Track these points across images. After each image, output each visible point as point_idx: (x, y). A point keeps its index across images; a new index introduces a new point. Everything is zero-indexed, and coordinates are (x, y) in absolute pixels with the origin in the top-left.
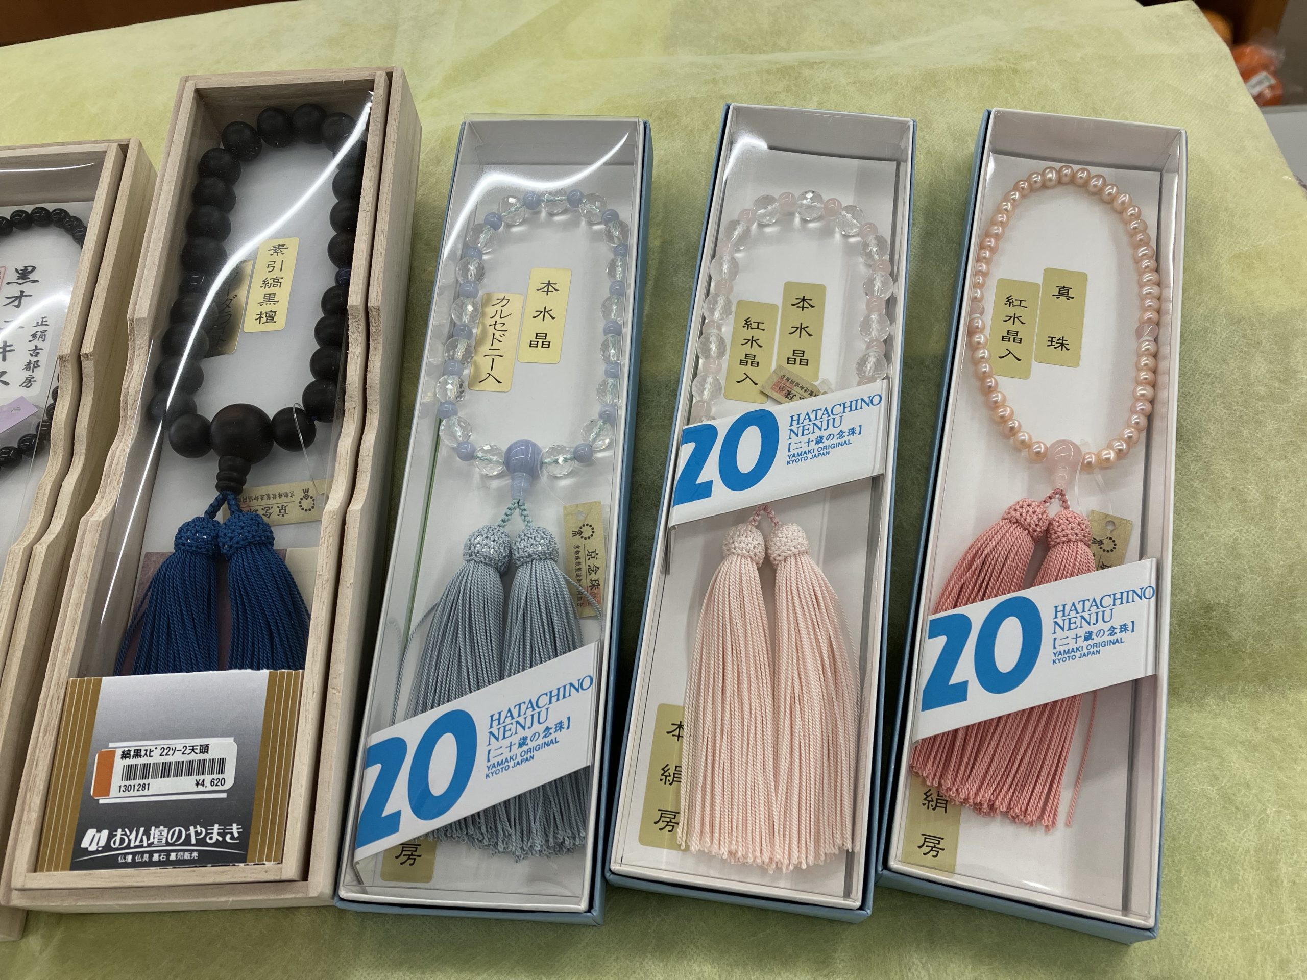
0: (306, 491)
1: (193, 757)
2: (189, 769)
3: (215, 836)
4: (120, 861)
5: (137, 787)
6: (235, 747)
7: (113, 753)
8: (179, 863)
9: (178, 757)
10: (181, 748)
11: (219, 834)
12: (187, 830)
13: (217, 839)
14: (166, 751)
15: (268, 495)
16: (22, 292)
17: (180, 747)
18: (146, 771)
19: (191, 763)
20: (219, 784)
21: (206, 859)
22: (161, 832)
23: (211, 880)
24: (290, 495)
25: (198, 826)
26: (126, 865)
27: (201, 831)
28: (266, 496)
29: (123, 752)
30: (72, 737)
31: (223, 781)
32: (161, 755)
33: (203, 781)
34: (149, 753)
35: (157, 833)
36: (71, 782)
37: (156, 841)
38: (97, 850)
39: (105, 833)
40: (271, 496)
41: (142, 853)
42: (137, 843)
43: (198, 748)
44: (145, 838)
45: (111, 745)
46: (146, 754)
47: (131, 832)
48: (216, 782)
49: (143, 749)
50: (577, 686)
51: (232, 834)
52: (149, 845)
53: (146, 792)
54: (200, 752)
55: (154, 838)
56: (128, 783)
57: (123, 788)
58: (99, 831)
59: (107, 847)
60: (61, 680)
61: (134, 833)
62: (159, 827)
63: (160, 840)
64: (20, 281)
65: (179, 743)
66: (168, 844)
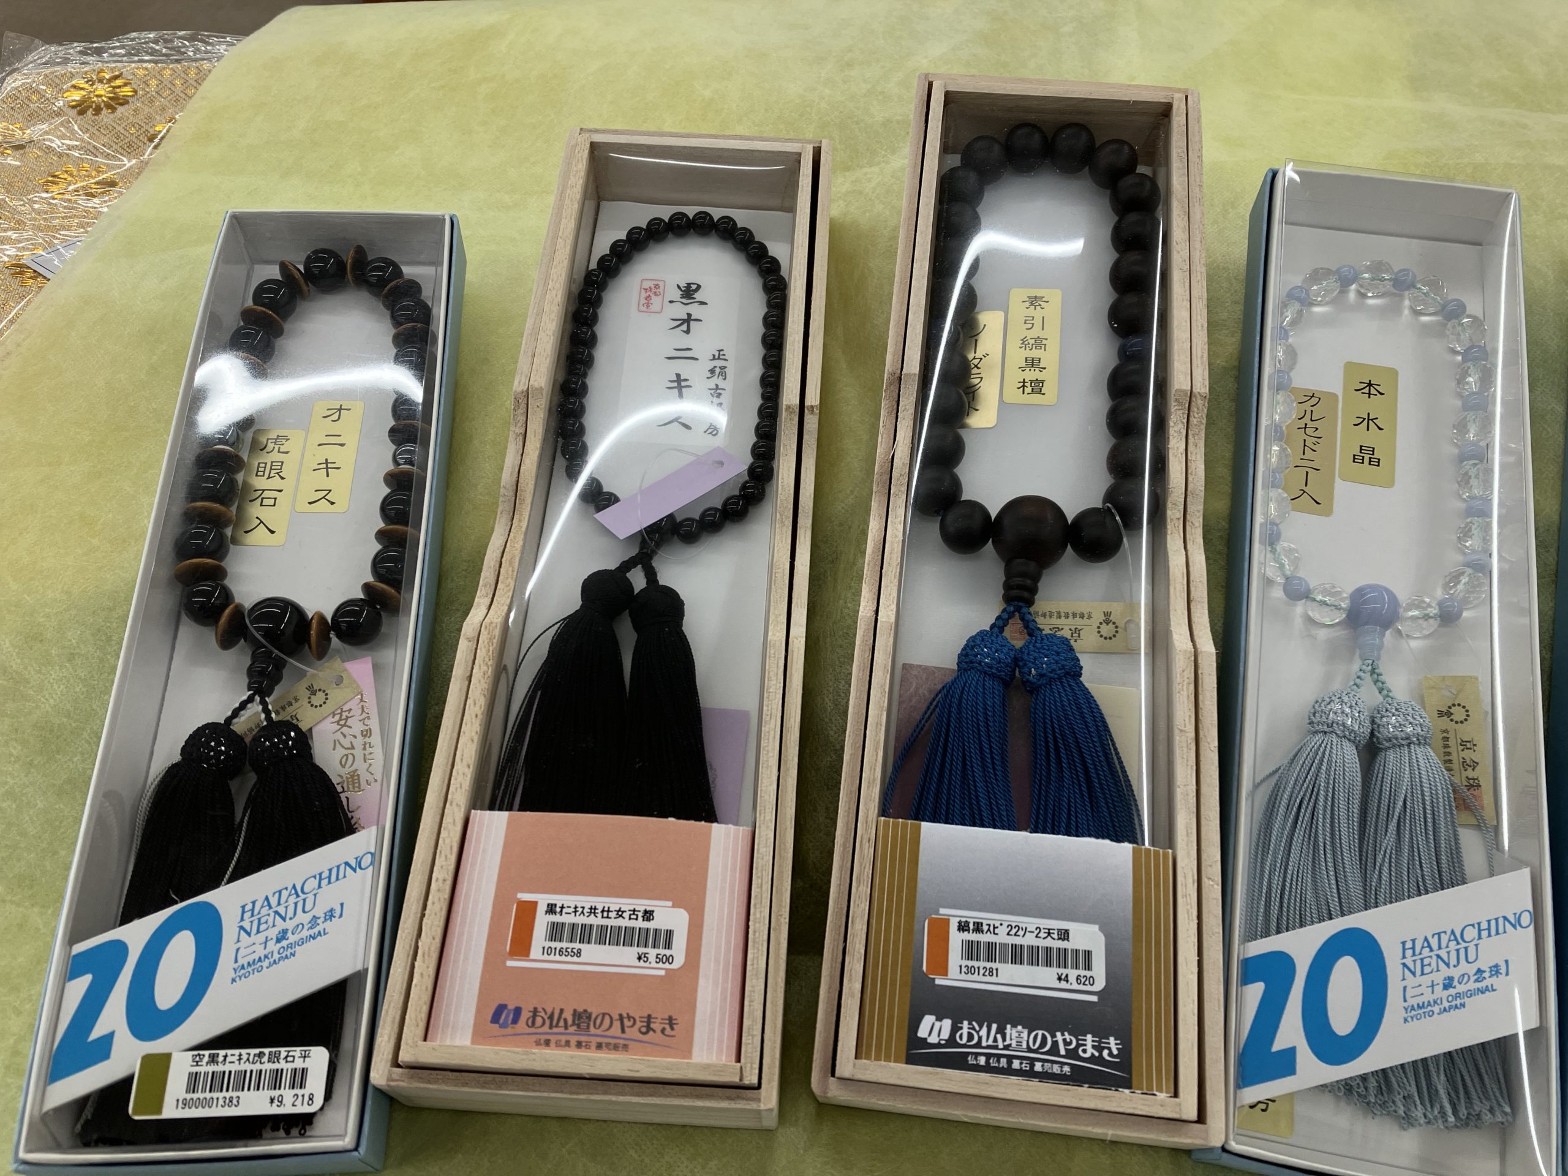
0: (1107, 614)
1: (1049, 943)
2: (1048, 957)
3: (1090, 1051)
4: (970, 1062)
5: (982, 971)
6: (1101, 939)
7: (946, 922)
8: (1045, 1076)
9: (1029, 940)
10: (1034, 930)
11: (1094, 1047)
12: (1053, 1036)
13: (1093, 1054)
14: (1014, 931)
15: (1059, 613)
16: (689, 315)
17: (1031, 928)
18: (991, 952)
19: (1048, 950)
20: (1087, 982)
21: (1079, 1077)
22: (1020, 1033)
23: (1092, 1106)
24: (1086, 616)
25: (1066, 1033)
26: (977, 1068)
27: (1071, 1040)
28: (1055, 614)
29: (960, 923)
30: (890, 893)
31: (1091, 980)
32: (1008, 934)
33: (1067, 976)
34: (993, 930)
35: (1015, 1034)
36: (896, 950)
37: (1014, 1044)
38: (939, 1043)
39: (947, 1024)
40: (1063, 614)
41: (999, 1056)
42: (990, 1042)
43: (1056, 932)
44: (999, 1037)
45: (942, 911)
46: (989, 930)
47: (981, 1027)
48: (1083, 980)
49: (985, 922)
50: (1513, 921)
51: (1109, 1049)
52: (1007, 1047)
53: (994, 979)
54: (1059, 939)
55: (1011, 1039)
56: (970, 963)
57: (964, 969)
58: (939, 1019)
59: (951, 1041)
60: (870, 819)
61: (985, 1029)
62: (1016, 1027)
63: (1019, 1043)
64: (684, 301)
65: (1031, 923)
66: (1029, 1050)
